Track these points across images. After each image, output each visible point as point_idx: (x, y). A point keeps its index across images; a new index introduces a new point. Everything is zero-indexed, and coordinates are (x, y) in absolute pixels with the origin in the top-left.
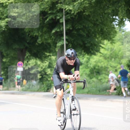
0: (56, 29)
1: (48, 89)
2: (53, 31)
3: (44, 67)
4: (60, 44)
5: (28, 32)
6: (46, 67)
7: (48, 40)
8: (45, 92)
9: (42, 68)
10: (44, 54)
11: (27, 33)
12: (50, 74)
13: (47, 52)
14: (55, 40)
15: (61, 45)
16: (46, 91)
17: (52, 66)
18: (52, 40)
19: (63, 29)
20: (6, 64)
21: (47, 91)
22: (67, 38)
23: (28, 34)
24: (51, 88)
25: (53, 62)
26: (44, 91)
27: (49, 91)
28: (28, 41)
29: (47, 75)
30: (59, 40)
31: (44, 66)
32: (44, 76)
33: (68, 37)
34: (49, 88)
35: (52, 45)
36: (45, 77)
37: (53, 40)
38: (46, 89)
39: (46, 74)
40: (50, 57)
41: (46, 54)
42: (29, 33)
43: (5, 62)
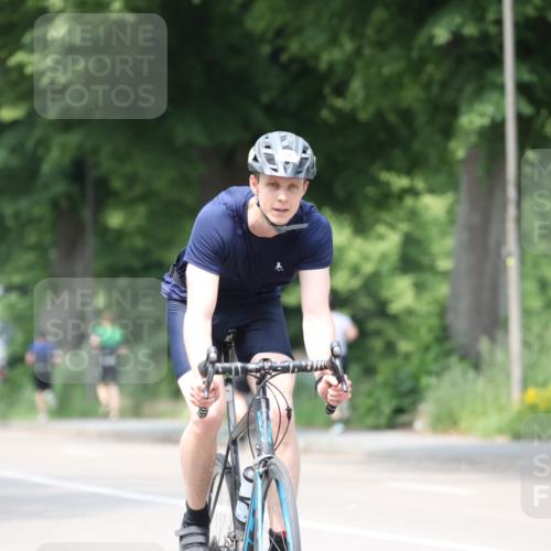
0: (458, 20)
1: (399, 411)
2: (441, 34)
3: (368, 268)
4: (482, 115)
5: (270, 35)
6: (386, 268)
7: (401, 86)
8: (376, 428)
9: (355, 271)
10: (375, 182)
11: (262, 39)
12: (410, 312)
13: (389, 168)
14: (444, 85)
15: (485, 121)
16: (383, 421)
17: (425, 260)
18: (427, 86)
19: (499, 22)
20: (126, 244)
21: (391, 425)
22: (527, 77)
23: (266, 50)
24: (415, 404)
25: (434, 232)
26: (370, 421)
27: (408, 426)
28: (265, 98)
29: (394, 318)
30: (469, 89)
31: (366, 258)
32: (374, 324)
33: (532, 71)
34: (406, 402)
35: (421, 119)
36: (378, 333)
37: (435, 90)
38: (387, 408)
39: (382, 310)
40: (409, 201)
41: (387, 184)
42: (280, 42)
43: (120, 234)
